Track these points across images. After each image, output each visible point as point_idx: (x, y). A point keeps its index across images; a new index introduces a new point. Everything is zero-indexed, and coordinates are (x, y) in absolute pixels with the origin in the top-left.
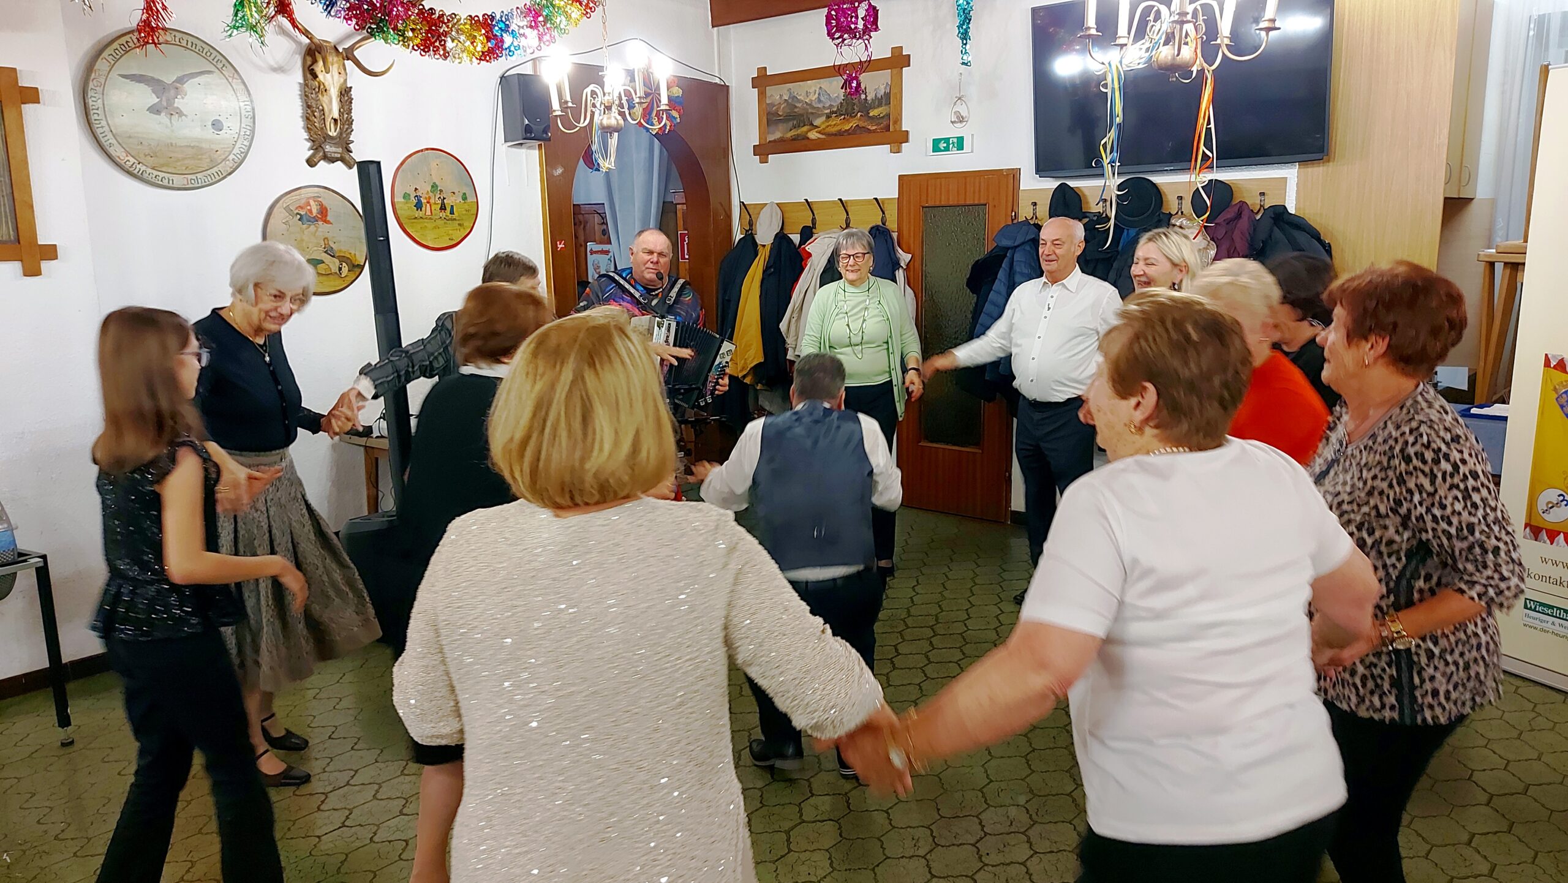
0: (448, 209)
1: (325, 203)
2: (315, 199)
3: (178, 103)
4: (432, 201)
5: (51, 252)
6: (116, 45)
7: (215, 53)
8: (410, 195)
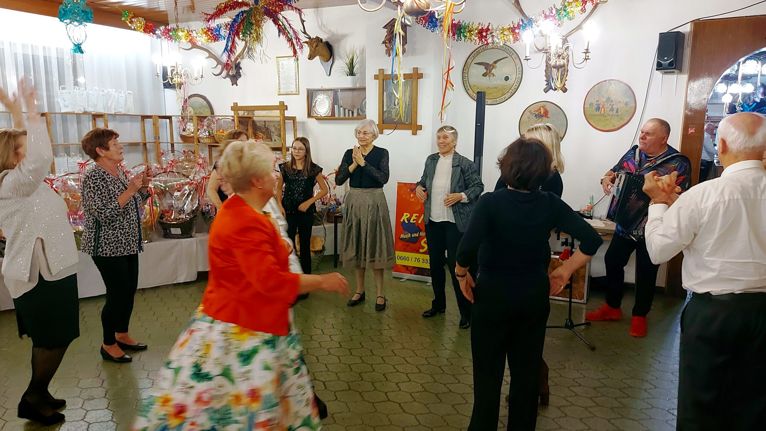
0: (615, 111)
1: (548, 109)
2: (543, 107)
3: (493, 71)
4: (606, 106)
5: (420, 128)
6: (475, 52)
7: (510, 49)
8: (593, 104)
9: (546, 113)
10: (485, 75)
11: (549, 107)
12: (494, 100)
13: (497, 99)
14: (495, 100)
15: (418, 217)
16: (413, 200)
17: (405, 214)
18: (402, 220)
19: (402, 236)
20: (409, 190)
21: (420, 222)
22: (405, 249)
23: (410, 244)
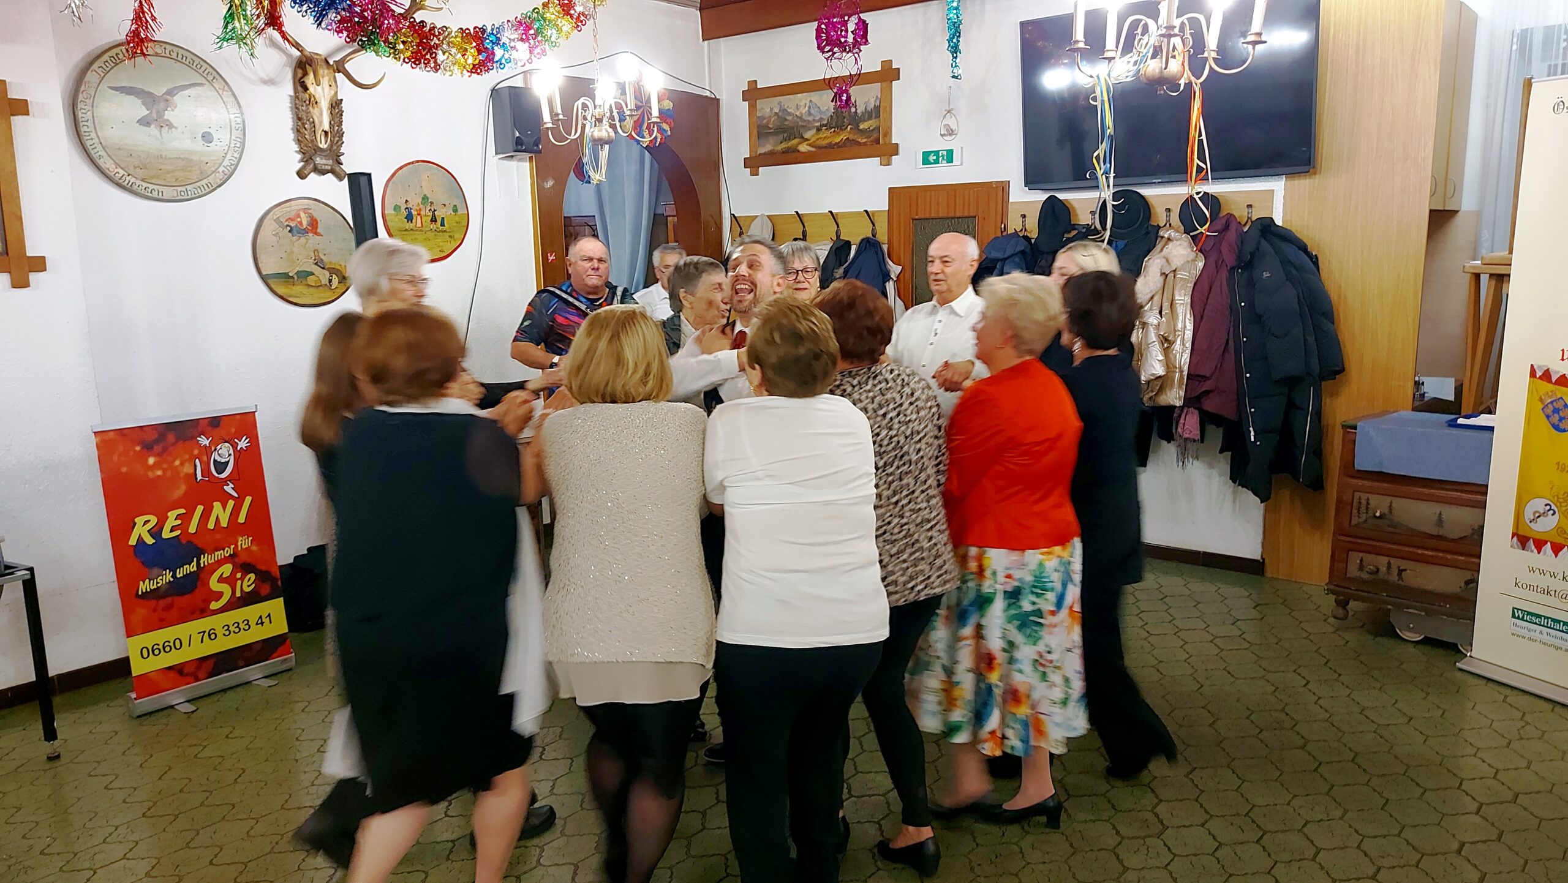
0: (439, 222)
1: (315, 215)
2: (305, 210)
3: (168, 115)
4: (423, 213)
5: (39, 264)
6: (106, 57)
7: (205, 66)
8: (400, 207)
9: (314, 224)
10: (144, 122)
11: (319, 213)
12: (179, 189)
13: (189, 188)
14: (183, 189)
15: (186, 518)
16: (159, 473)
17: (139, 520)
18: (133, 541)
19: (144, 586)
20: (138, 448)
21: (192, 529)
22: (162, 620)
23: (176, 598)
